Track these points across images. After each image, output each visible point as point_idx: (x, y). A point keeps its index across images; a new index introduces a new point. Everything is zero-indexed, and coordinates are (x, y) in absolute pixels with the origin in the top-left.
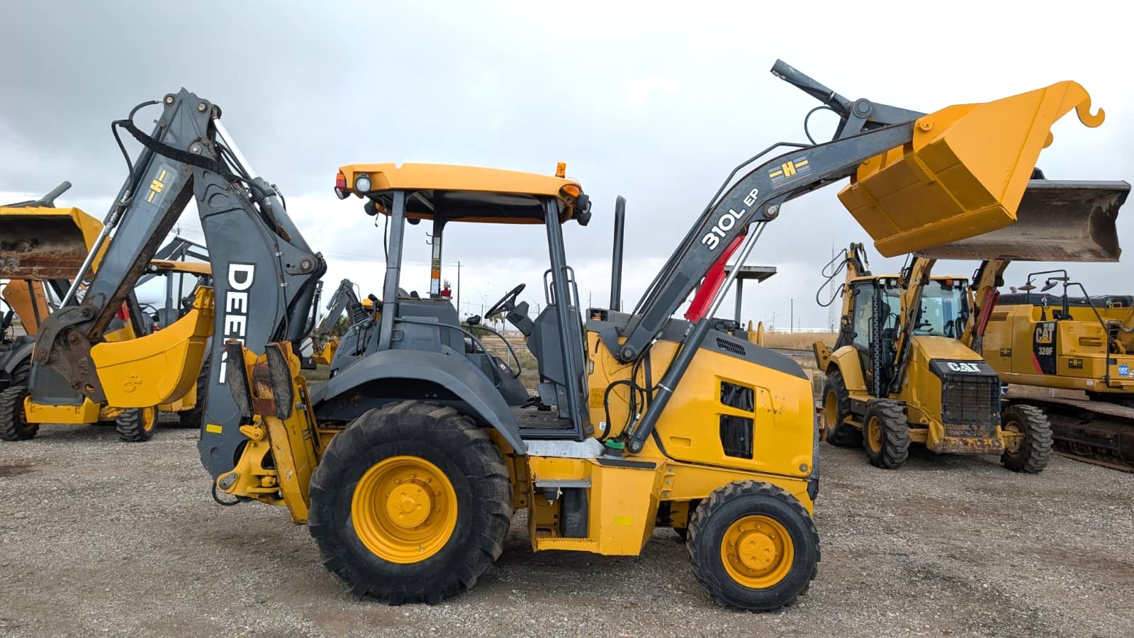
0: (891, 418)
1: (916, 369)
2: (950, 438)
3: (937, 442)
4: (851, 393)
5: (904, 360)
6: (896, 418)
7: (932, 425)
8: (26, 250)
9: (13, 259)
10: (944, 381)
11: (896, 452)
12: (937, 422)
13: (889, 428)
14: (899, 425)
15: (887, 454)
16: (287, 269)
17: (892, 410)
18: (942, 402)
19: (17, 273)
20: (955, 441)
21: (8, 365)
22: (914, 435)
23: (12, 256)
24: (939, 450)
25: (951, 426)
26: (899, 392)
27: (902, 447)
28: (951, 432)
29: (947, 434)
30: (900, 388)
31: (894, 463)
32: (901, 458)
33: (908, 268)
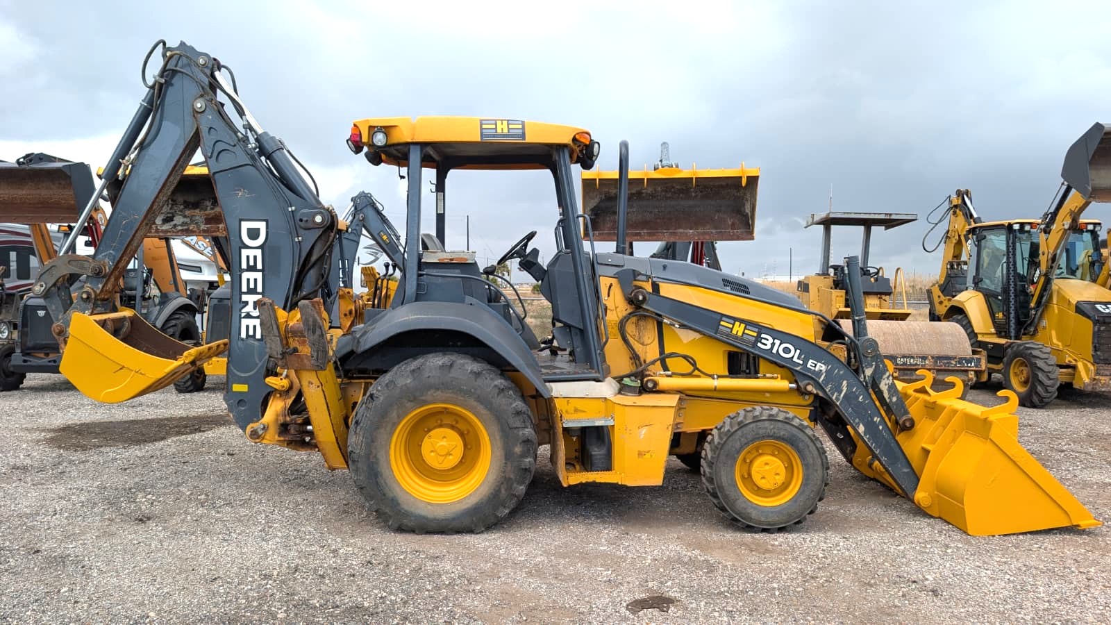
0: (1042, 359)
1: (1056, 311)
2: (1101, 378)
3: (1087, 380)
4: (979, 336)
5: (1042, 303)
6: (1047, 359)
7: (1080, 366)
8: (209, 208)
9: (197, 218)
10: (1096, 322)
11: (1047, 391)
12: (1087, 362)
13: (1039, 368)
14: (1049, 365)
15: (1037, 393)
16: (300, 223)
17: (1041, 351)
18: (1093, 343)
19: (204, 231)
20: (1105, 380)
21: (158, 321)
22: (1061, 376)
23: (195, 214)
24: (1089, 389)
25: (1102, 366)
26: (1034, 335)
27: (1053, 387)
28: (1102, 372)
29: (1097, 373)
30: (1036, 330)
31: (1043, 402)
32: (1051, 396)
33: (1051, 213)
